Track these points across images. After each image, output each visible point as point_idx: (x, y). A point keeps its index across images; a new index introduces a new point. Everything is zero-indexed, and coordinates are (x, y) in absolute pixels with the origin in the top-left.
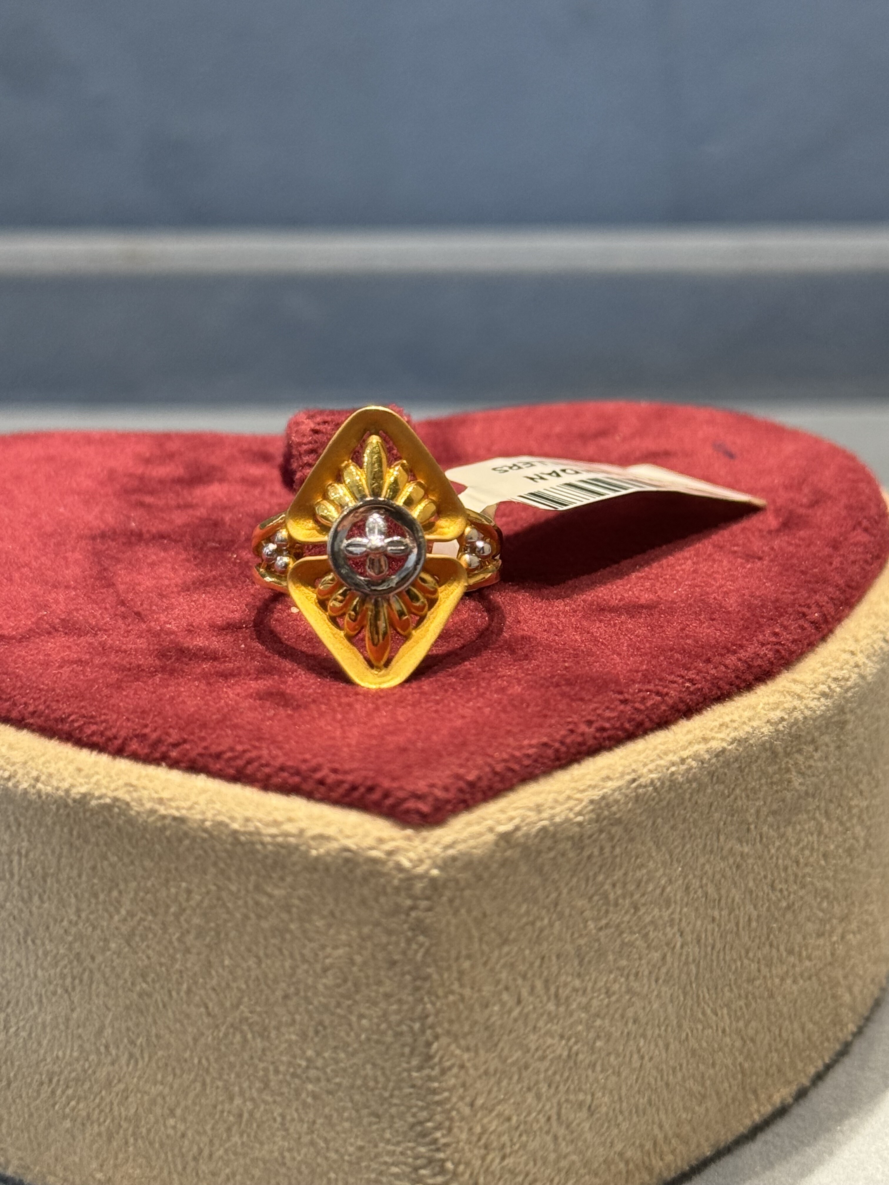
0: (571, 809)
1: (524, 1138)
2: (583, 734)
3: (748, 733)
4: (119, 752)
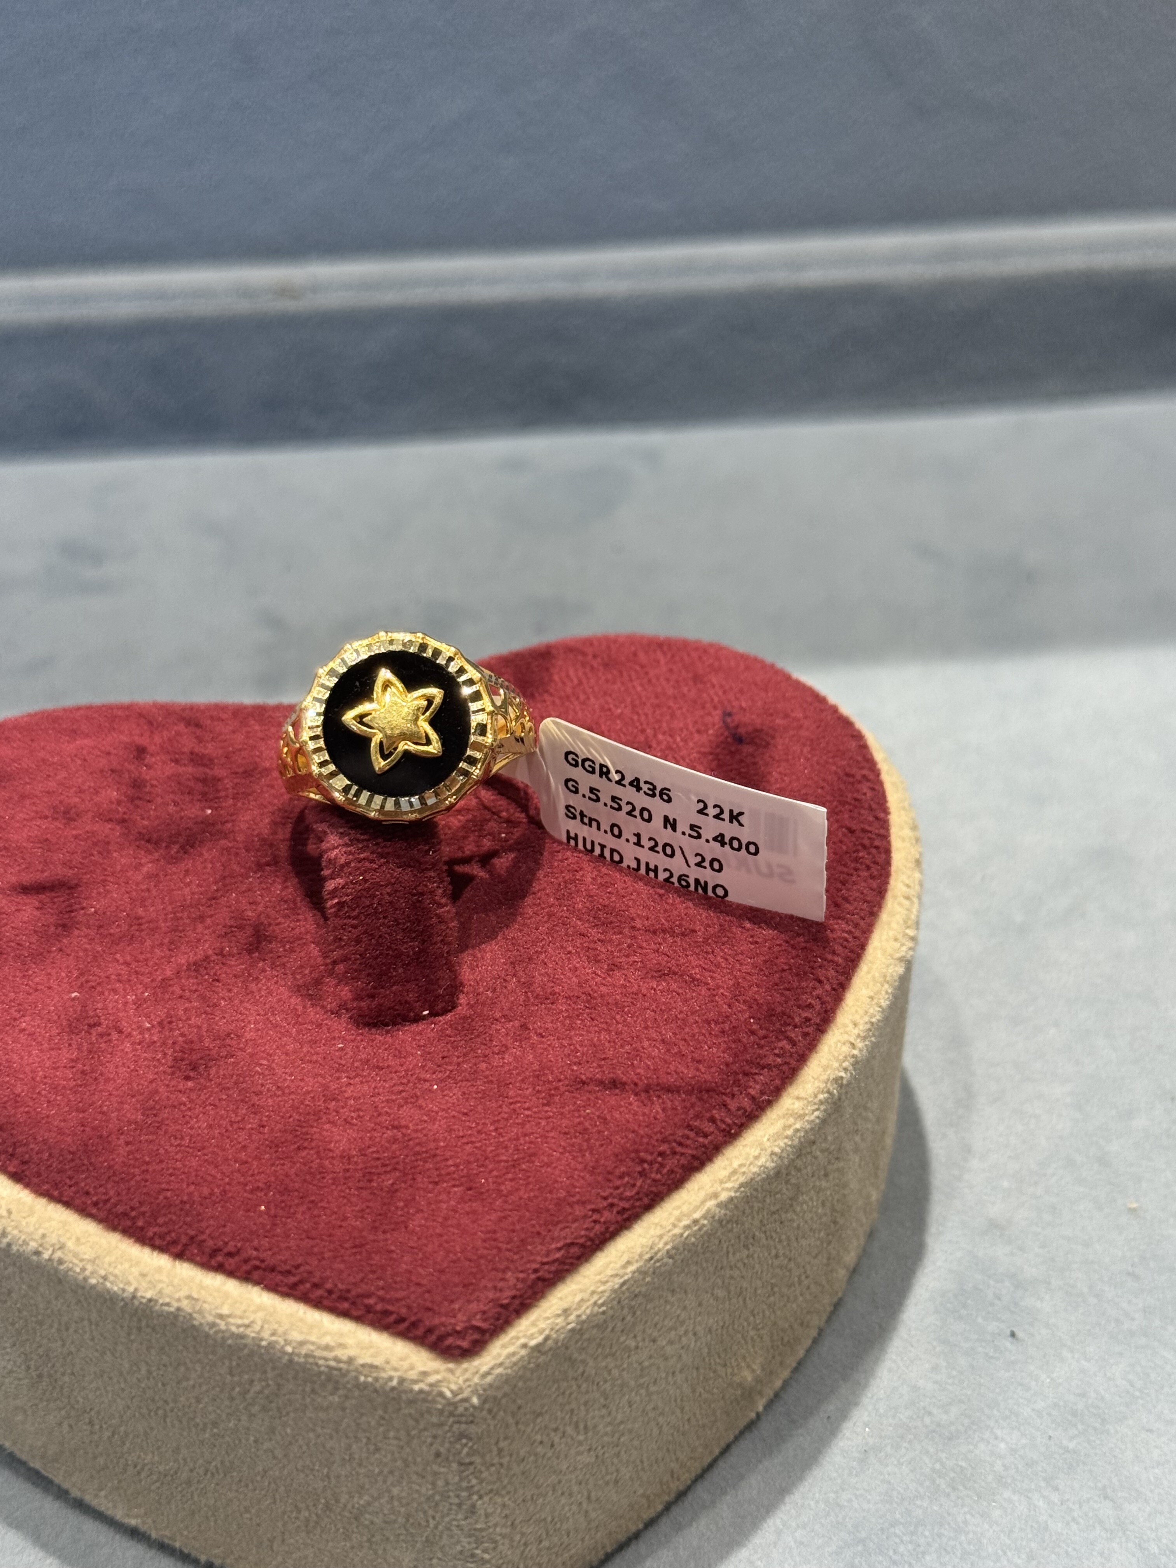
0: (595, 1303)
1: (558, 1525)
3: (754, 1173)
4: (179, 1256)
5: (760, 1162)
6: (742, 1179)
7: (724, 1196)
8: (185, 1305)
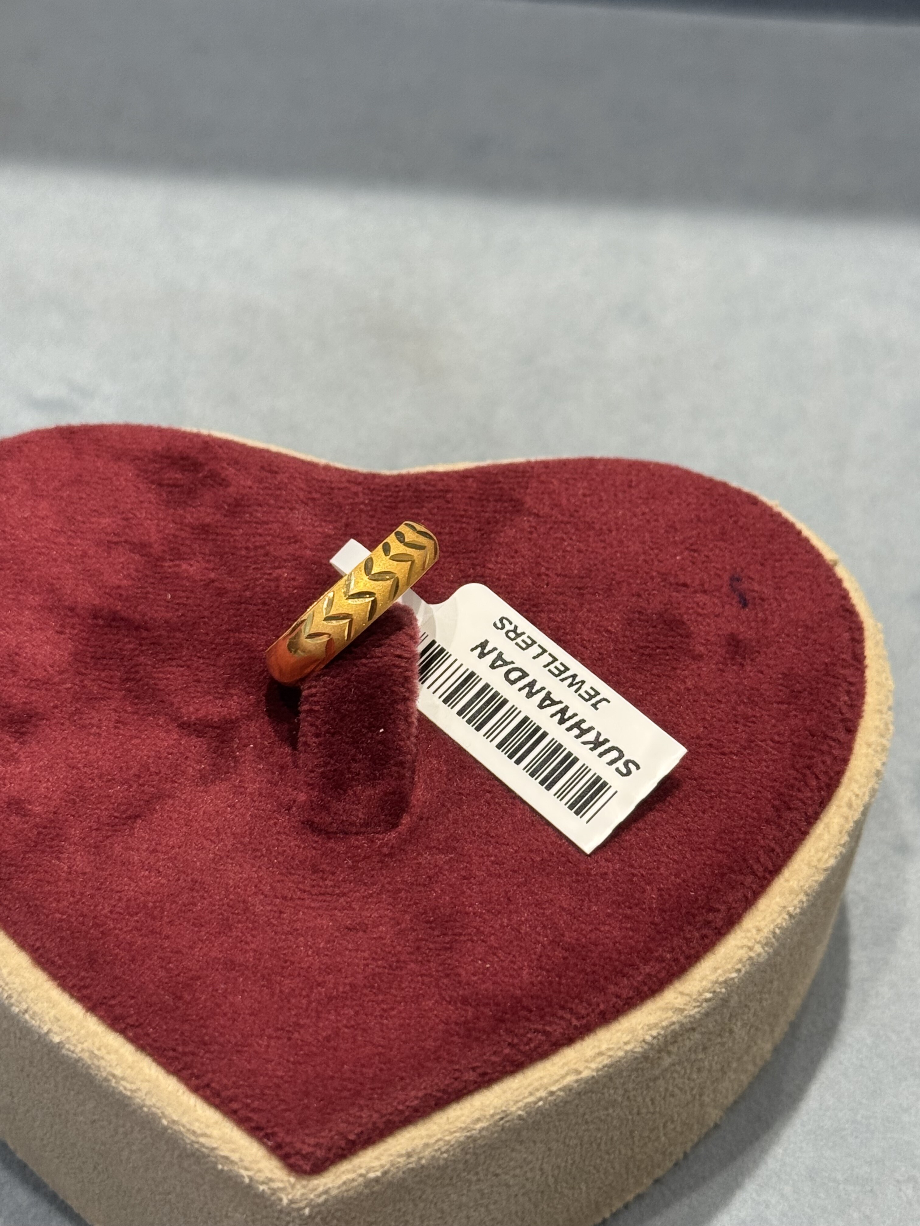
2: (466, 1081)
5: (628, 1048)
6: (607, 1061)
7: (586, 1074)
8: (85, 1056)
